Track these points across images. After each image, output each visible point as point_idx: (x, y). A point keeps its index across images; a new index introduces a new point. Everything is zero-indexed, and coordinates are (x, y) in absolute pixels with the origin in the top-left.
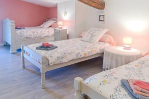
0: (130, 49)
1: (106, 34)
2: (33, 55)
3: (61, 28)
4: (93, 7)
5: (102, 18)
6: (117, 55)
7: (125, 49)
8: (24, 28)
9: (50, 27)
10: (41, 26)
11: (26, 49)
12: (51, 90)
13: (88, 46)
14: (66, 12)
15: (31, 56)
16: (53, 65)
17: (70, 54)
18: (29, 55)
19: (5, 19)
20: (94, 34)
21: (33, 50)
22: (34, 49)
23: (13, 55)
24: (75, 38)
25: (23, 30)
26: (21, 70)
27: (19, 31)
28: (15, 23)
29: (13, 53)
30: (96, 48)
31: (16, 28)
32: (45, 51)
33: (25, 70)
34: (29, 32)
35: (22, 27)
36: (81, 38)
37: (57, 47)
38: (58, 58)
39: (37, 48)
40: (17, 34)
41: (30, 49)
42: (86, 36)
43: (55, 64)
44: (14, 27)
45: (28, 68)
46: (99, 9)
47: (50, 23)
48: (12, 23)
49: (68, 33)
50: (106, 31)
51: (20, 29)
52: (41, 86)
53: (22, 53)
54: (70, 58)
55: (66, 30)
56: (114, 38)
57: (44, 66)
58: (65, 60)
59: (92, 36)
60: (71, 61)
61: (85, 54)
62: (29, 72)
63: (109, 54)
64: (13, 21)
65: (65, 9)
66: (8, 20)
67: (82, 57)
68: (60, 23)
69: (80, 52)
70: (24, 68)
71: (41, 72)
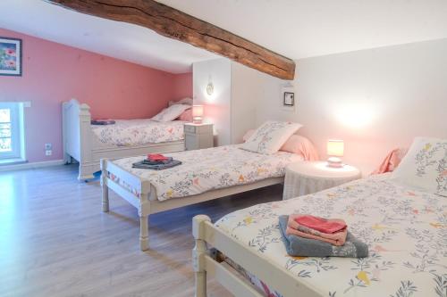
0: (340, 167)
1: (295, 134)
2: (125, 180)
3: (200, 122)
4: (268, 73)
5: (289, 100)
6: (308, 179)
7: (330, 166)
8: (113, 123)
9: (177, 119)
10: (157, 117)
11: (111, 168)
12: (161, 252)
13: (250, 162)
14: (210, 85)
15: (121, 183)
16: (168, 200)
17: (207, 176)
18: (118, 182)
19: (68, 101)
20: (269, 135)
21: (127, 171)
22: (129, 166)
23: (86, 185)
24: (231, 144)
25: (110, 127)
26: (100, 215)
27: (99, 130)
28: (90, 111)
29: (86, 181)
30: (269, 165)
31: (94, 122)
32: (151, 171)
33: (111, 216)
34: (123, 131)
35: (108, 122)
36: (242, 145)
37: (180, 163)
38: (179, 185)
39: (135, 166)
40: (96, 137)
41: (121, 167)
42: (252, 140)
43: (171, 199)
44: (89, 121)
45: (117, 211)
46: (283, 78)
47: (176, 110)
48: (82, 109)
49: (215, 133)
50: (296, 127)
51: (102, 124)
52: (139, 246)
53: (104, 178)
54: (205, 185)
55: (211, 126)
56: (312, 143)
57: (146, 201)
58: (193, 190)
59: (265, 139)
60: (208, 191)
61: (241, 178)
62: (118, 220)
63: (293, 176)
64: (85, 106)
65: (210, 77)
66: (74, 102)
67: (233, 183)
68: (197, 111)
69: (230, 174)
70: (107, 210)
71: (140, 215)
